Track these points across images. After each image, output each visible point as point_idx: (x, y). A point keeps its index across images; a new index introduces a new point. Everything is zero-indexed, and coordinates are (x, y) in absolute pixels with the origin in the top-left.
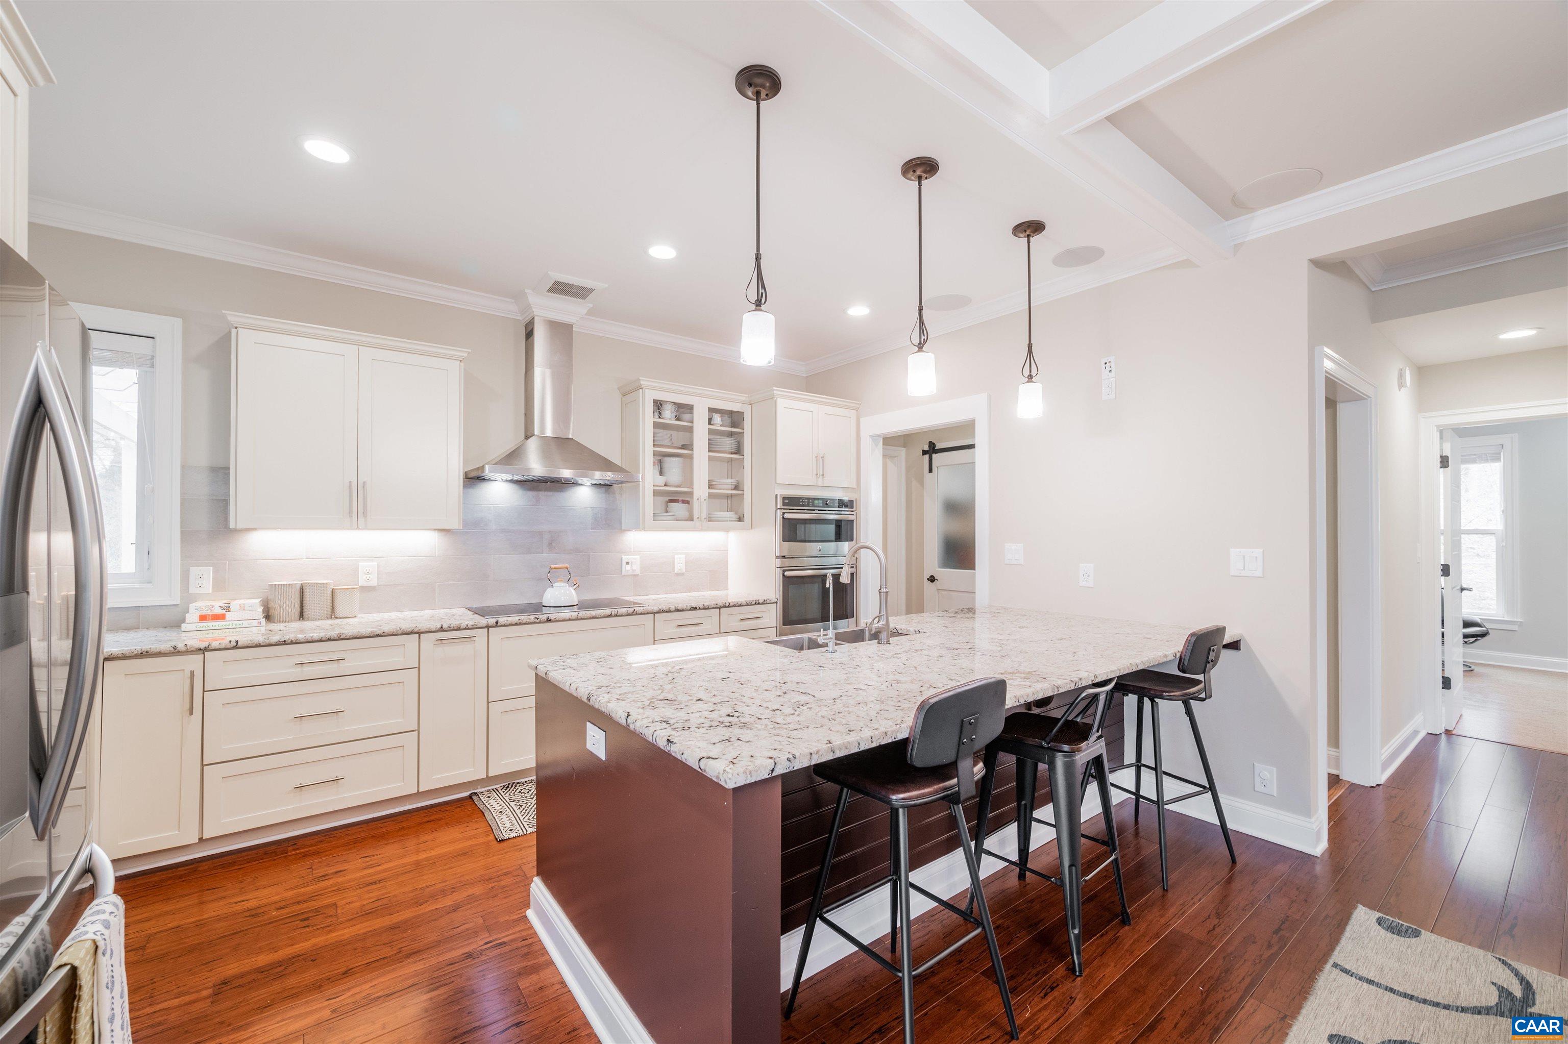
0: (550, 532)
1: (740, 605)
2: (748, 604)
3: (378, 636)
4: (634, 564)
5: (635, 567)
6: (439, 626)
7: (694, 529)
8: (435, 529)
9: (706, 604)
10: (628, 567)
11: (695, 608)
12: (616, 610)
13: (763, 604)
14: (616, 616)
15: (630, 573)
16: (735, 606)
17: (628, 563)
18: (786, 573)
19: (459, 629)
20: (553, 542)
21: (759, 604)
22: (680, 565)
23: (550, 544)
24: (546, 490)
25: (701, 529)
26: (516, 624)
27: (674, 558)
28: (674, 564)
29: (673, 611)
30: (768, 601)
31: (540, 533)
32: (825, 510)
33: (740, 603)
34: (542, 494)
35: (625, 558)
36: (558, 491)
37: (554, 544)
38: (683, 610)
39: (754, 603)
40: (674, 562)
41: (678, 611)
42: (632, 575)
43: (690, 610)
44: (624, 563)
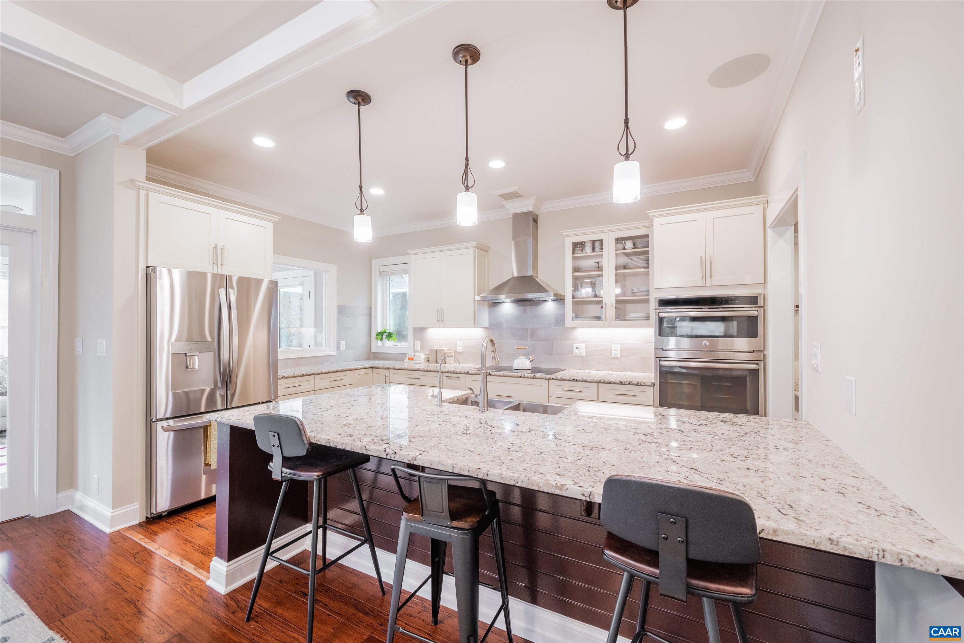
0: (532, 328)
1: (614, 383)
2: (621, 383)
3: (429, 371)
4: (581, 350)
5: (581, 351)
6: (447, 371)
7: (603, 326)
8: (483, 328)
9: (585, 379)
10: (577, 351)
11: (576, 380)
12: (524, 374)
13: (636, 385)
14: (524, 377)
15: (578, 354)
16: (609, 383)
17: (577, 348)
18: (661, 363)
19: (454, 373)
20: (533, 334)
21: (633, 384)
22: (616, 351)
23: (532, 335)
24: (530, 305)
25: (609, 326)
26: (476, 374)
27: (611, 347)
28: (611, 351)
29: (560, 380)
30: (642, 384)
31: (527, 329)
32: (733, 308)
33: (614, 382)
34: (528, 307)
35: (575, 345)
36: (536, 306)
37: (534, 335)
38: (567, 380)
39: (627, 383)
40: (611, 349)
41: (563, 380)
42: (580, 356)
43: (572, 381)
44: (575, 348)
